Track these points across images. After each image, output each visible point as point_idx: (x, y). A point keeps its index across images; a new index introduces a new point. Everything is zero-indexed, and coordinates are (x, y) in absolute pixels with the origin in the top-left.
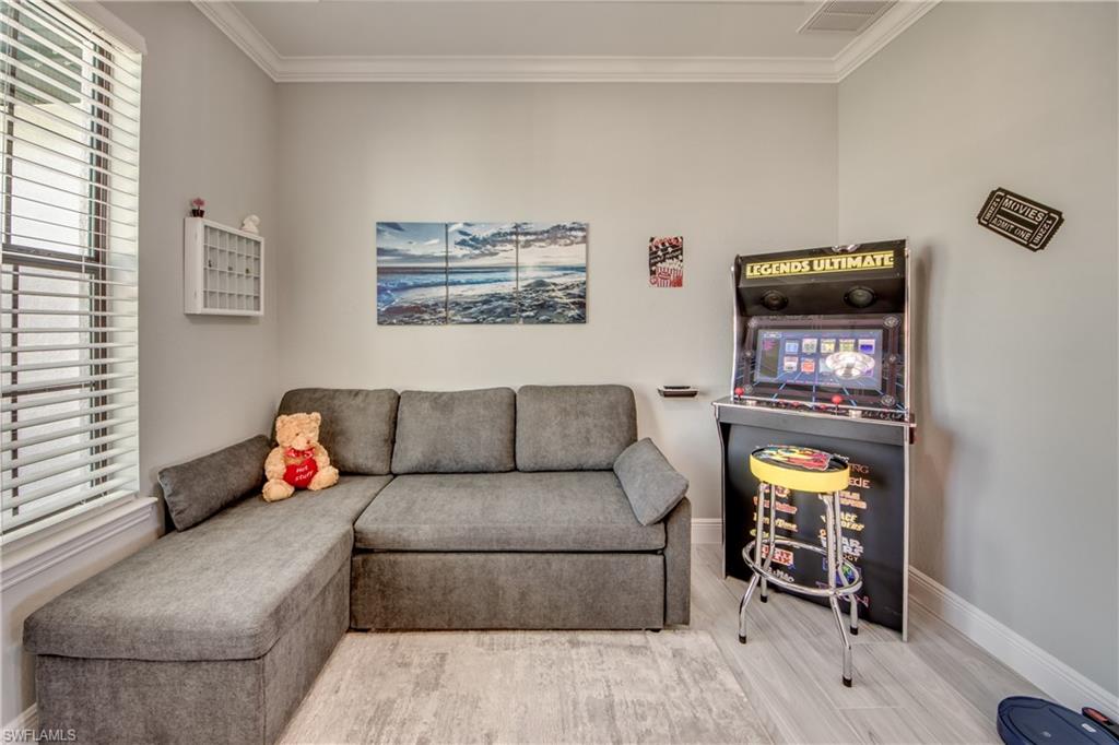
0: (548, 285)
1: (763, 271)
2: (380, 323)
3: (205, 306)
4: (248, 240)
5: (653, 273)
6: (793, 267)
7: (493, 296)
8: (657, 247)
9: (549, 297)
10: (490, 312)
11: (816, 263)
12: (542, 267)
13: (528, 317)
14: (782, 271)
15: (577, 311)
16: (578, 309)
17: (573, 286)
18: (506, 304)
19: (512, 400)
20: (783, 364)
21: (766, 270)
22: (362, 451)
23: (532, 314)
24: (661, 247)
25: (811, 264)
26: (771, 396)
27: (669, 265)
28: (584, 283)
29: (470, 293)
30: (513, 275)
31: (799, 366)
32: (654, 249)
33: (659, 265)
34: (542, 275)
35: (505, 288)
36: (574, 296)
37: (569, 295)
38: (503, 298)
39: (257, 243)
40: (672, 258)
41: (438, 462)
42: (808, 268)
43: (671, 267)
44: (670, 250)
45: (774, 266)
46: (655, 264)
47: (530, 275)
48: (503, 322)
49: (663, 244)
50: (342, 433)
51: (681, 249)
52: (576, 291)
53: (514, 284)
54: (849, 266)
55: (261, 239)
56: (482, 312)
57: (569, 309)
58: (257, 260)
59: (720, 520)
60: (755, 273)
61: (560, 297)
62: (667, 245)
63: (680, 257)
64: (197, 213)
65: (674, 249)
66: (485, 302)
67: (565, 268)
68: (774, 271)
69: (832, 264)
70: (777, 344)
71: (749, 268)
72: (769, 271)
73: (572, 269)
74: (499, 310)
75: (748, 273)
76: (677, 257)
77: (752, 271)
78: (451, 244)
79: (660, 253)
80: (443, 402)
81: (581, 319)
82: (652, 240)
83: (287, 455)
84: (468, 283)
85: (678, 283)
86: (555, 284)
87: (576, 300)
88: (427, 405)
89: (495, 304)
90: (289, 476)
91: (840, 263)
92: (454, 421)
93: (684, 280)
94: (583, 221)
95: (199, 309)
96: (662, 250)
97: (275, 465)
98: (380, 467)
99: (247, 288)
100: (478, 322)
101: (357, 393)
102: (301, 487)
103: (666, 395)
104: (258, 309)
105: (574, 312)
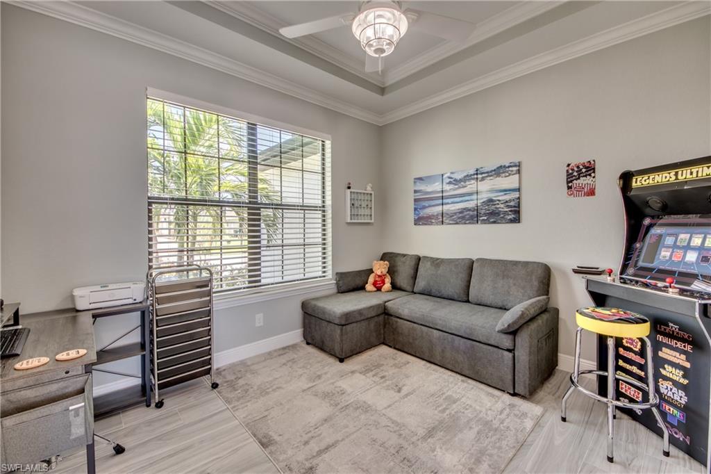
0: (495, 201)
1: (643, 182)
2: (415, 224)
3: (351, 219)
4: (367, 194)
5: (569, 188)
6: (664, 178)
7: (464, 209)
8: (573, 170)
9: (496, 208)
10: (463, 218)
11: (680, 173)
12: (492, 191)
13: (483, 220)
14: (656, 181)
15: (513, 216)
16: (515, 214)
17: (510, 201)
18: (471, 213)
19: (472, 263)
20: (660, 254)
21: (645, 181)
22: (403, 280)
23: (486, 218)
24: (576, 169)
25: (676, 174)
26: (645, 277)
27: (582, 181)
28: (519, 198)
29: (453, 208)
30: (474, 197)
31: (671, 255)
32: (570, 171)
33: (575, 182)
34: (492, 196)
35: (471, 205)
36: (511, 207)
37: (508, 206)
38: (470, 210)
39: (371, 194)
40: (586, 176)
41: (431, 290)
42: (674, 178)
43: (586, 182)
44: (584, 170)
45: (651, 177)
46: (571, 181)
47: (484, 197)
48: (470, 223)
49: (578, 167)
50: (396, 271)
51: (594, 169)
52: (512, 204)
53: (475, 202)
54: (704, 174)
55: (373, 193)
56: (459, 218)
57: (508, 215)
58: (371, 201)
59: (596, 364)
60: (639, 183)
62: (581, 167)
63: (593, 175)
64: (349, 188)
65: (590, 169)
66: (460, 213)
67: (505, 190)
68: (651, 182)
69: (691, 173)
70: (660, 237)
71: (634, 180)
72: (648, 181)
73: (510, 190)
74: (468, 216)
75: (634, 184)
76: (590, 175)
77: (636, 182)
78: (444, 183)
79: (575, 174)
80: (437, 262)
81: (517, 220)
82: (569, 165)
83: (375, 277)
84: (452, 203)
85: (592, 193)
86: (499, 200)
87: (512, 209)
88: (429, 263)
89: (465, 213)
90: (375, 284)
91: (697, 172)
92: (439, 272)
93: (596, 191)
94: (516, 161)
95: (349, 221)
96: (577, 172)
97: (371, 279)
98: (409, 288)
99: (367, 212)
100: (457, 223)
101: (404, 255)
102: (379, 289)
103: (576, 271)
104: (371, 219)
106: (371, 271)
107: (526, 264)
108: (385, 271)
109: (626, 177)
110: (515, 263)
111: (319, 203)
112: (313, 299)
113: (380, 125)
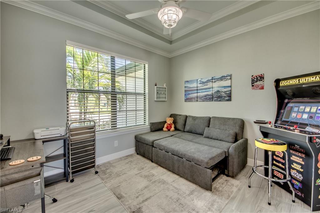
0: (220, 91)
1: (285, 84)
2: (185, 101)
3: (157, 99)
4: (164, 88)
5: (253, 86)
6: (294, 82)
7: (207, 95)
8: (254, 78)
9: (221, 94)
10: (206, 99)
11: (301, 80)
12: (219, 87)
13: (215, 100)
14: (290, 83)
15: (228, 98)
16: (229, 97)
17: (227, 91)
18: (210, 97)
19: (210, 119)
20: (292, 115)
21: (286, 83)
22: (180, 126)
23: (216, 99)
24: (256, 78)
25: (299, 80)
26: (285, 125)
27: (258, 83)
28: (231, 90)
29: (202, 95)
30: (211, 89)
31: (296, 116)
32: (253, 79)
33: (255, 83)
34: (219, 89)
35: (210, 93)
36: (227, 94)
37: (226, 94)
38: (209, 95)
39: (166, 88)
40: (260, 81)
41: (192, 130)
42: (298, 82)
43: (260, 83)
44: (259, 78)
45: (288, 82)
46: (254, 83)
47: (215, 89)
48: (209, 101)
49: (257, 77)
50: (177, 122)
51: (263, 78)
52: (228, 93)
53: (212, 92)
55: (166, 87)
56: (204, 99)
57: (226, 97)
58: (166, 91)
59: (264, 163)
60: (283, 84)
61: (223, 95)
62: (258, 77)
63: (263, 80)
64: (156, 85)
65: (261, 78)
66: (205, 96)
67: (225, 87)
68: (288, 84)
69: (305, 80)
70: (292, 107)
71: (281, 83)
72: (287, 83)
73: (227, 87)
74: (208, 98)
75: (281, 84)
76: (262, 80)
77: (282, 84)
78: (198, 84)
79: (255, 80)
80: (194, 118)
81: (230, 100)
82: (252, 76)
83: (167, 125)
84: (201, 92)
85: (262, 88)
86: (222, 91)
87: (228, 95)
88: (191, 119)
89: (207, 97)
90: (167, 128)
91: (308, 79)
92: (196, 122)
93: (264, 87)
94: (229, 74)
95: (156, 100)
96: (256, 79)
98: (182, 130)
99: (164, 96)
100: (204, 101)
101: (180, 115)
102: (169, 130)
103: (255, 122)
104: (166, 99)
105: (227, 98)
106: (165, 122)
107: (234, 119)
108: (172, 122)
109: (277, 82)
110: (229, 119)
111: (143, 92)
112: (140, 134)
113: (170, 57)
